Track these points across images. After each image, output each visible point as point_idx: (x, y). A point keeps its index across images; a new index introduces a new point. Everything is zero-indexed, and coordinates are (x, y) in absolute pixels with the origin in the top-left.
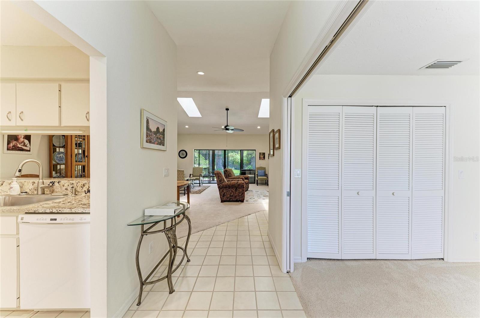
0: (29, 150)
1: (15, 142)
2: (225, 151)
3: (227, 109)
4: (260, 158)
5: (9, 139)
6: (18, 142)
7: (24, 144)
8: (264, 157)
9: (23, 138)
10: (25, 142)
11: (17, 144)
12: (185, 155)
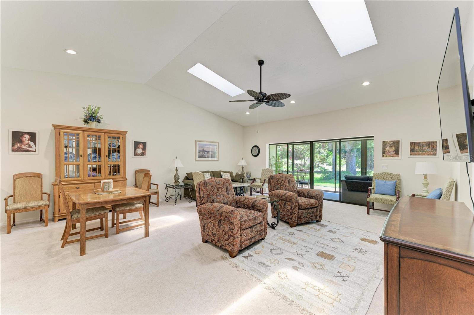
0: (35, 151)
1: (20, 144)
2: (311, 143)
3: (261, 63)
4: (384, 153)
5: (14, 142)
6: (23, 144)
7: (29, 145)
8: (397, 152)
9: (28, 140)
10: (30, 143)
11: (22, 146)
12: (258, 152)
